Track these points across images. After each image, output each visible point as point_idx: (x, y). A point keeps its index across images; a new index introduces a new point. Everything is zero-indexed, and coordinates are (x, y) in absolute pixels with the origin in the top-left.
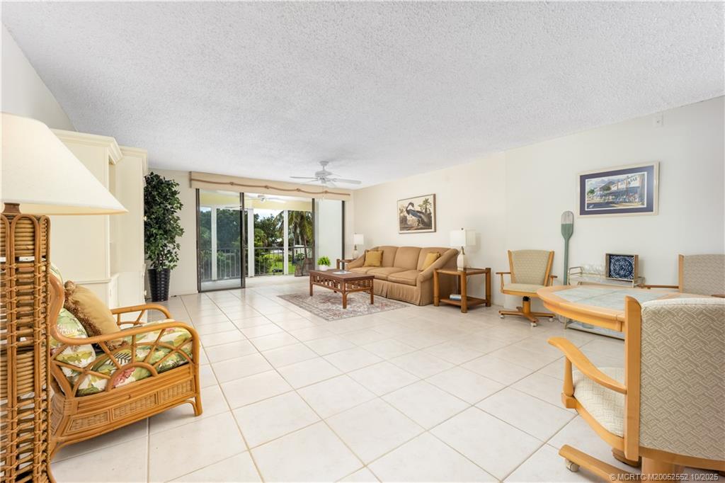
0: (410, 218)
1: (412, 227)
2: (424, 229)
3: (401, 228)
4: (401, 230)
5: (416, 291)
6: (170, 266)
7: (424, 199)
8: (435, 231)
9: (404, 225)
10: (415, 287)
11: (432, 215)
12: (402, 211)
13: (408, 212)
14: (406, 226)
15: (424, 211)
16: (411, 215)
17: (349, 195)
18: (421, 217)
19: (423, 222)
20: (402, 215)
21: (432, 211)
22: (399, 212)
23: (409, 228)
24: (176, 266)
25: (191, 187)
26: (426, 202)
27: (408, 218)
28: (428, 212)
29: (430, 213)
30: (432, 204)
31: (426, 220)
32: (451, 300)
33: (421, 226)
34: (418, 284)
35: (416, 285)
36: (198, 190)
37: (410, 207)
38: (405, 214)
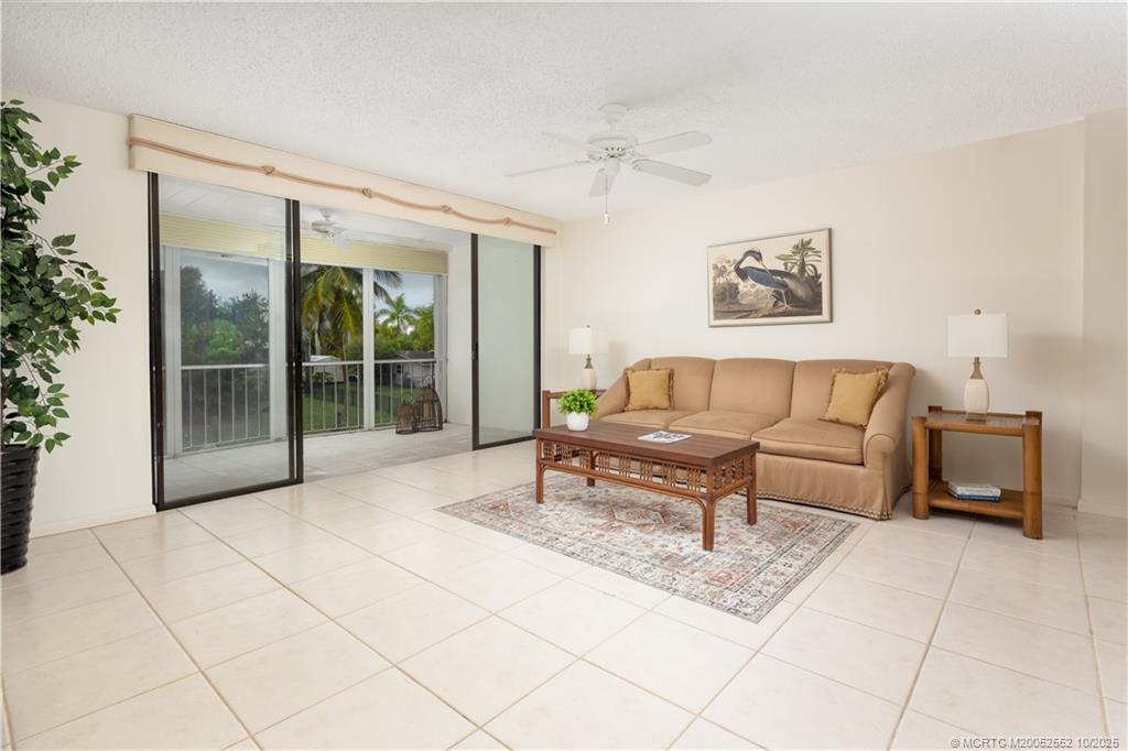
0: (747, 287)
1: (756, 311)
2: (795, 315)
3: (716, 312)
4: (716, 318)
5: (873, 480)
6: (39, 437)
7: (796, 240)
8: (831, 321)
9: (727, 303)
10: (860, 470)
11: (824, 280)
12: (721, 272)
13: (743, 274)
14: (736, 308)
15: (795, 270)
16: (751, 282)
17: (554, 233)
18: (785, 286)
19: (792, 298)
20: (721, 280)
21: (823, 269)
22: (712, 273)
23: (748, 312)
24: (62, 437)
25: (131, 166)
26: (804, 247)
27: (741, 288)
28: (810, 271)
29: (818, 276)
30: (825, 254)
31: (801, 292)
32: (962, 498)
33: (785, 306)
34: (869, 460)
35: (862, 464)
36: (153, 179)
37: (750, 262)
38: (734, 278)
